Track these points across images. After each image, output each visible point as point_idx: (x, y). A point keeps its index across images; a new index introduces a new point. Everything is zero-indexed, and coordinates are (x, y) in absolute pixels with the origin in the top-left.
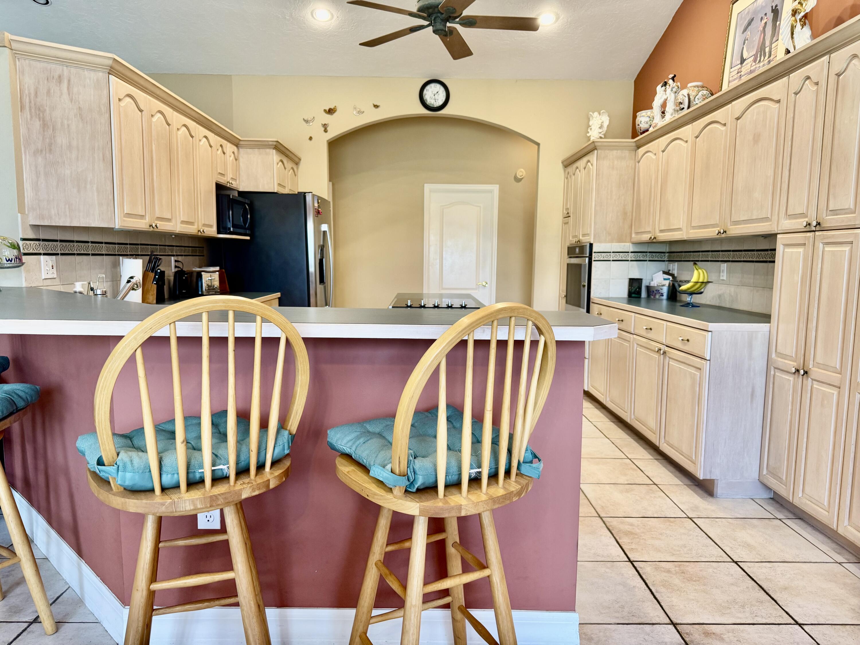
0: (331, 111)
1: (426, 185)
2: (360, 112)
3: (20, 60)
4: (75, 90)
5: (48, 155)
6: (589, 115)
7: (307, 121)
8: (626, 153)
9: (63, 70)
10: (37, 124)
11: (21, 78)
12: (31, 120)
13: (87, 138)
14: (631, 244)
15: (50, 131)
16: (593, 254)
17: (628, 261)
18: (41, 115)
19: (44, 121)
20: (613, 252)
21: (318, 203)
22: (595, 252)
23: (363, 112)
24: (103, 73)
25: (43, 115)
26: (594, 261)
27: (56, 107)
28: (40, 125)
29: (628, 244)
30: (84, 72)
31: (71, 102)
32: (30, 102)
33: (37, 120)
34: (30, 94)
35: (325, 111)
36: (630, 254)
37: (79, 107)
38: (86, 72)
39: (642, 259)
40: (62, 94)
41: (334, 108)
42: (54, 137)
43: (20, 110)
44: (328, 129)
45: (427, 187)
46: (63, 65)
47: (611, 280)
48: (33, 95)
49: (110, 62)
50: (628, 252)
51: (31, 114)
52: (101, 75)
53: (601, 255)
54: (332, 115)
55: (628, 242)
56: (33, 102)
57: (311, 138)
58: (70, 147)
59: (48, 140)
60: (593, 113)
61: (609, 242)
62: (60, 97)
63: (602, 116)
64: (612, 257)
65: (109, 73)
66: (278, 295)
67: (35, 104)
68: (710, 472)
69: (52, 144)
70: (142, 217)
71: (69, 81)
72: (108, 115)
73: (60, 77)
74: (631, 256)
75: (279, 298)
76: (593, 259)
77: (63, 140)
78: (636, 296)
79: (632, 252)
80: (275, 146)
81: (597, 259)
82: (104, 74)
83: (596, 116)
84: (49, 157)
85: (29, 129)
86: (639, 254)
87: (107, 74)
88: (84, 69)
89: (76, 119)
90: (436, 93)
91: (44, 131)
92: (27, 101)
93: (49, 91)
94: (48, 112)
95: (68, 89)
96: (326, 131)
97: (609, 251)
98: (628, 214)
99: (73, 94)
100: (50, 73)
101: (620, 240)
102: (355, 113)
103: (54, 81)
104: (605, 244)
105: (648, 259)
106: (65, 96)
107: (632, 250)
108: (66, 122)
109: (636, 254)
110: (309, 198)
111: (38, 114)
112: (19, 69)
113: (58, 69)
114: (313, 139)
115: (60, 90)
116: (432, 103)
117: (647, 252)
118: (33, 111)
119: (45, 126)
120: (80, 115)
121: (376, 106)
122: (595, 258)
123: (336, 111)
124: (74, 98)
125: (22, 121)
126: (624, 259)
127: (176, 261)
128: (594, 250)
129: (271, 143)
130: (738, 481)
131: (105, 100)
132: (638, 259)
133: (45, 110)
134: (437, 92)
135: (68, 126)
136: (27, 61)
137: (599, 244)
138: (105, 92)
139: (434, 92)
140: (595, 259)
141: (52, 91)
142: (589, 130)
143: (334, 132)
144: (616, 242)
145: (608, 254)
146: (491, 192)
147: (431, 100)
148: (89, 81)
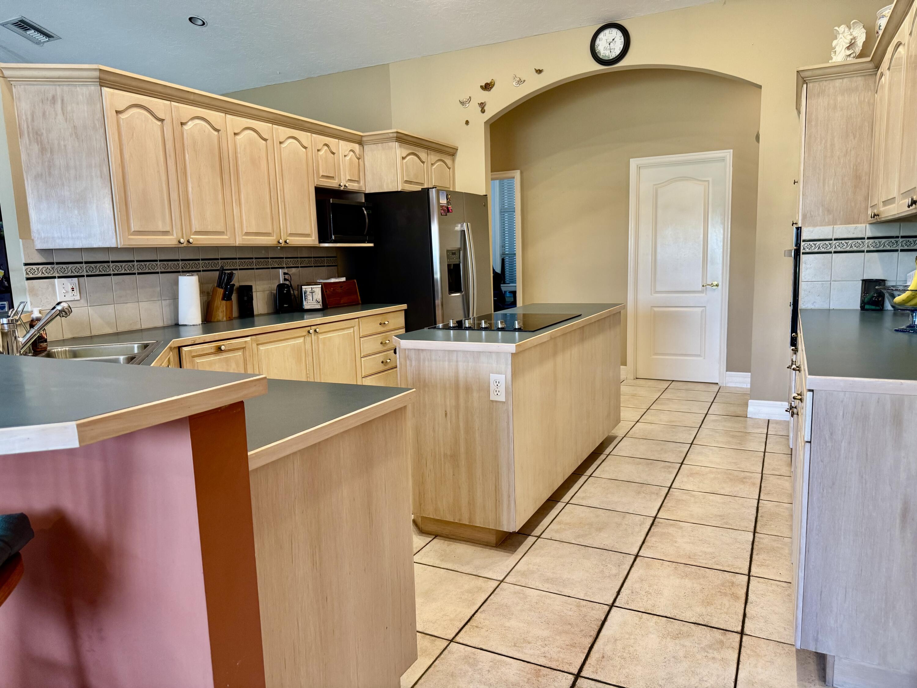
0: (487, 87)
1: (631, 160)
2: (521, 82)
3: (16, 86)
4: (69, 108)
5: (48, 178)
6: (835, 31)
7: (462, 103)
8: (859, 81)
9: (56, 90)
10: (36, 148)
11: (18, 105)
12: (30, 145)
13: (84, 157)
14: (868, 225)
15: (49, 155)
16: (802, 244)
17: (863, 252)
18: (39, 139)
19: (42, 144)
20: (836, 239)
21: (447, 199)
22: (804, 241)
23: (524, 81)
24: (94, 86)
25: (41, 138)
26: (803, 253)
27: (52, 128)
28: (39, 149)
29: (864, 225)
30: (76, 88)
31: (66, 122)
32: (28, 127)
33: (36, 144)
34: (27, 119)
35: (481, 87)
36: (867, 241)
37: (74, 126)
38: (78, 89)
39: (888, 248)
40: (56, 115)
41: (491, 82)
42: (53, 159)
43: (19, 137)
44: (485, 108)
45: (634, 163)
46: (55, 85)
47: (832, 282)
48: (30, 120)
49: (97, 74)
50: (864, 238)
51: (29, 140)
52: (94, 88)
53: (815, 245)
54: (489, 90)
55: (864, 223)
56: (30, 127)
57: (467, 123)
58: (67, 167)
59: (46, 163)
60: (839, 28)
61: (829, 224)
62: (55, 118)
63: (854, 29)
64: (835, 246)
65: (101, 86)
66: (404, 306)
67: (32, 129)
68: (816, 640)
69: (51, 167)
70: (166, 233)
71: (62, 100)
72: (103, 130)
73: (53, 97)
74: (868, 244)
75: (405, 310)
76: (802, 251)
77: (61, 161)
78: (873, 307)
79: (868, 238)
80: (397, 137)
81: (807, 250)
82: (96, 87)
83: (843, 30)
84: (49, 180)
85: (28, 154)
86: (883, 241)
87: (99, 87)
88: (76, 86)
89: (71, 138)
90: (611, 40)
91: (43, 155)
92: (25, 126)
93: (44, 114)
94: (45, 135)
95: (62, 109)
96: (483, 111)
97: (830, 237)
98: (863, 178)
99: (67, 113)
100: (45, 96)
101: (849, 220)
102: (514, 83)
103: (49, 102)
104: (821, 228)
105: (900, 248)
106: (60, 117)
107: (869, 234)
108: (62, 143)
109: (876, 241)
110: (433, 194)
111: (36, 138)
112: (15, 95)
113: (50, 90)
114: (470, 123)
115: (54, 110)
116: (607, 55)
117: (898, 237)
118: (31, 135)
119: (43, 150)
120: (75, 133)
121: (539, 71)
122: (804, 249)
123: (494, 85)
124: (68, 117)
125: (22, 147)
126: (855, 249)
127: (285, 274)
128: (804, 236)
129: (391, 135)
130: (873, 666)
131: (99, 115)
132: (881, 248)
133: (42, 134)
134: (613, 40)
135: (65, 146)
136: (22, 87)
137: (811, 229)
138: (99, 106)
139: (608, 41)
140: (804, 251)
141: (47, 113)
142: (833, 55)
143: (492, 110)
144: (841, 224)
145: (827, 242)
146: (723, 159)
147: (605, 52)
148: (81, 97)
